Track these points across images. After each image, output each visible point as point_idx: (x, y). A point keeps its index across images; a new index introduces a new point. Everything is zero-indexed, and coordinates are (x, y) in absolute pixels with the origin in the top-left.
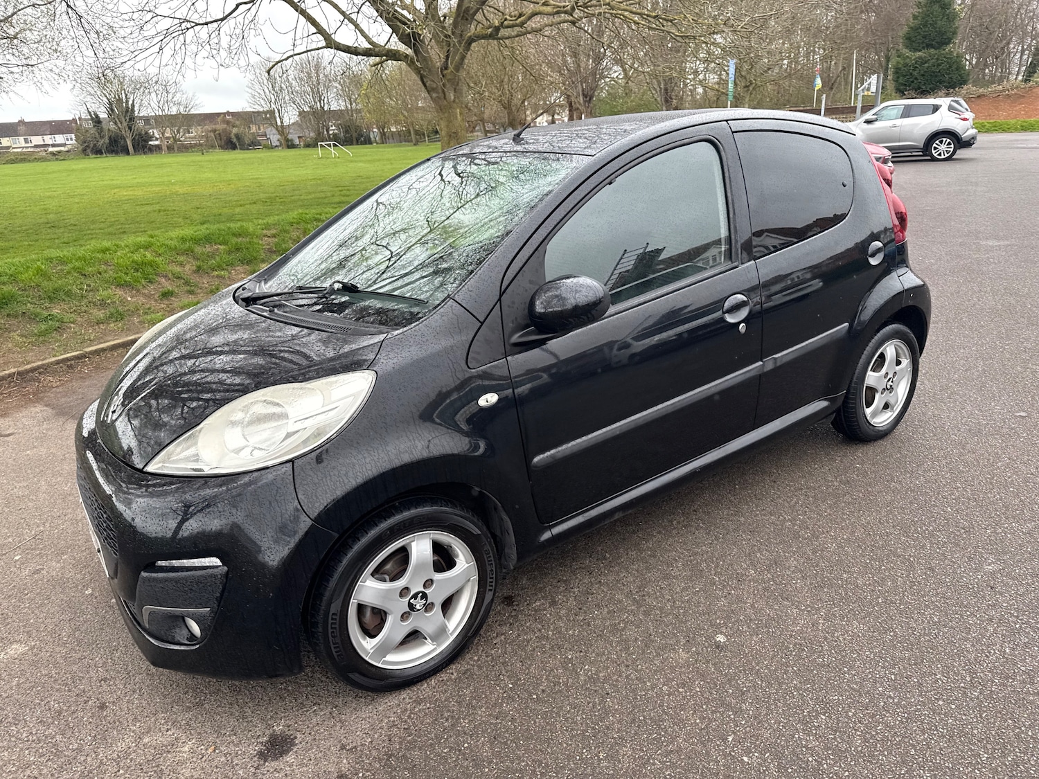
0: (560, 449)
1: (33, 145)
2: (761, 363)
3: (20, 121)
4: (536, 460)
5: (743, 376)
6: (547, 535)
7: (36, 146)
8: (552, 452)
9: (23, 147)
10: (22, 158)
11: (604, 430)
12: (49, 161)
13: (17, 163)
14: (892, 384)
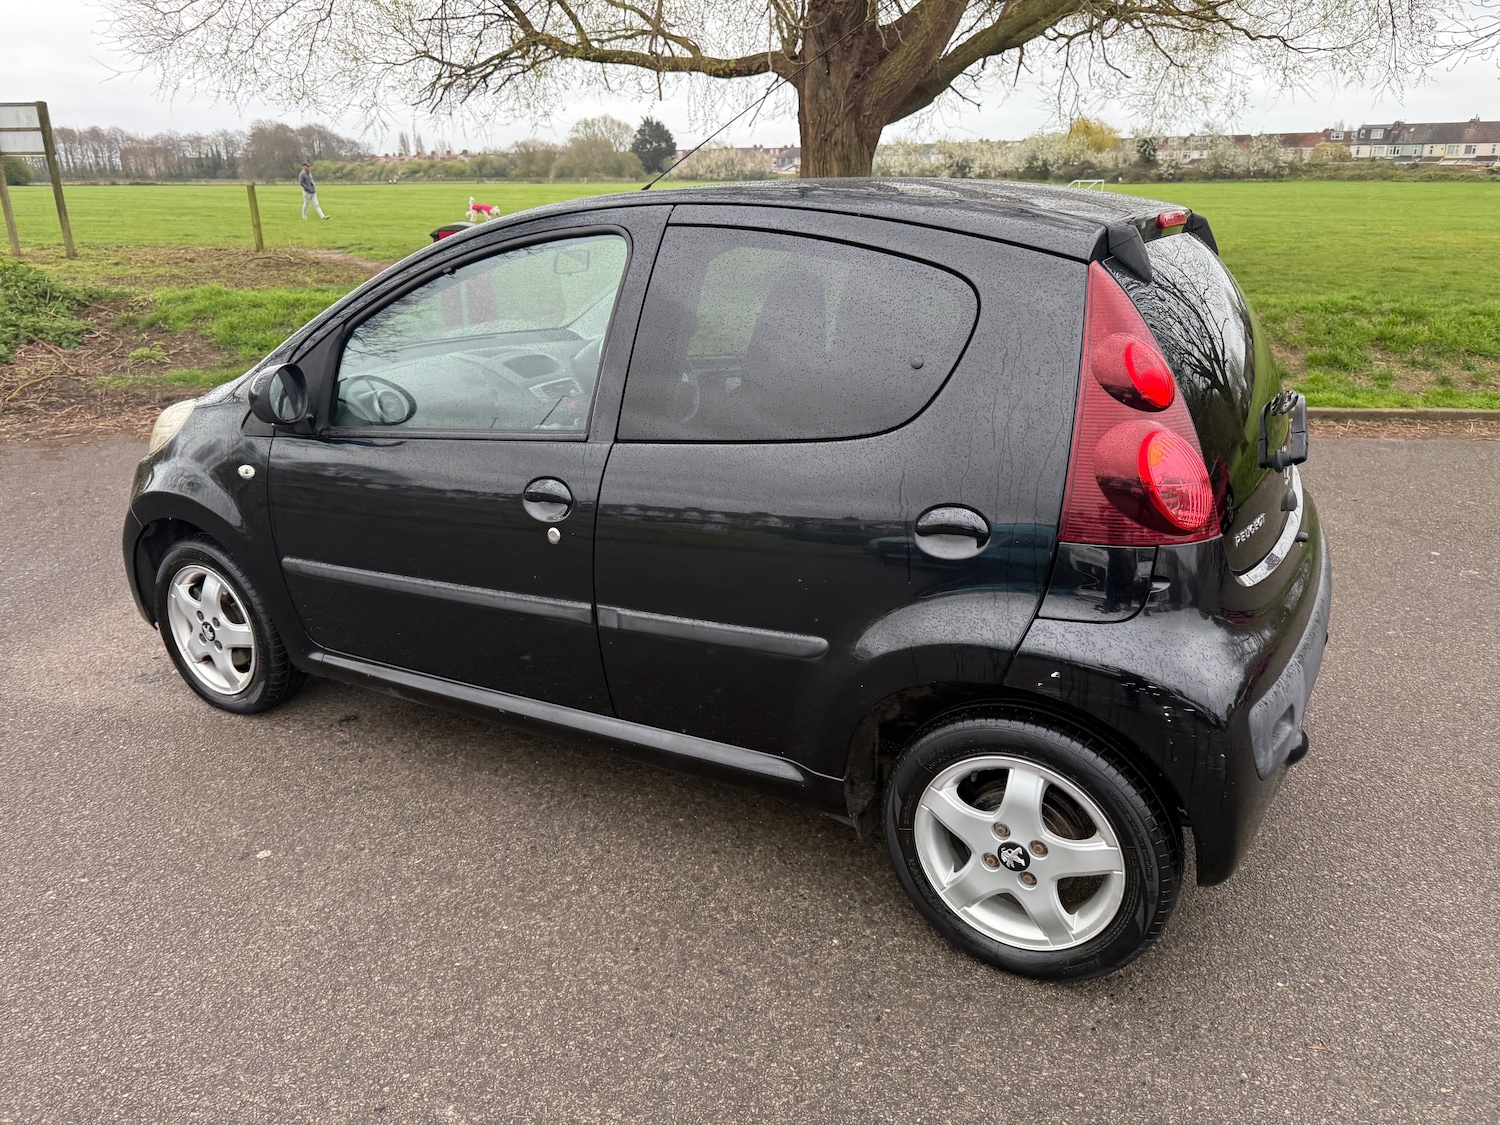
0: (305, 562)
1: (1474, 157)
2: (588, 606)
3: (1472, 122)
4: (286, 560)
5: (553, 609)
6: (317, 656)
7: (1479, 158)
8: (299, 561)
9: (1459, 159)
10: (1447, 175)
11: (351, 570)
12: (1482, 180)
13: (1433, 181)
14: (1022, 862)
